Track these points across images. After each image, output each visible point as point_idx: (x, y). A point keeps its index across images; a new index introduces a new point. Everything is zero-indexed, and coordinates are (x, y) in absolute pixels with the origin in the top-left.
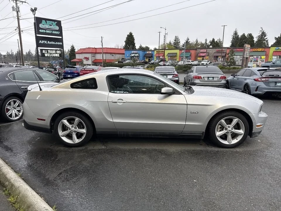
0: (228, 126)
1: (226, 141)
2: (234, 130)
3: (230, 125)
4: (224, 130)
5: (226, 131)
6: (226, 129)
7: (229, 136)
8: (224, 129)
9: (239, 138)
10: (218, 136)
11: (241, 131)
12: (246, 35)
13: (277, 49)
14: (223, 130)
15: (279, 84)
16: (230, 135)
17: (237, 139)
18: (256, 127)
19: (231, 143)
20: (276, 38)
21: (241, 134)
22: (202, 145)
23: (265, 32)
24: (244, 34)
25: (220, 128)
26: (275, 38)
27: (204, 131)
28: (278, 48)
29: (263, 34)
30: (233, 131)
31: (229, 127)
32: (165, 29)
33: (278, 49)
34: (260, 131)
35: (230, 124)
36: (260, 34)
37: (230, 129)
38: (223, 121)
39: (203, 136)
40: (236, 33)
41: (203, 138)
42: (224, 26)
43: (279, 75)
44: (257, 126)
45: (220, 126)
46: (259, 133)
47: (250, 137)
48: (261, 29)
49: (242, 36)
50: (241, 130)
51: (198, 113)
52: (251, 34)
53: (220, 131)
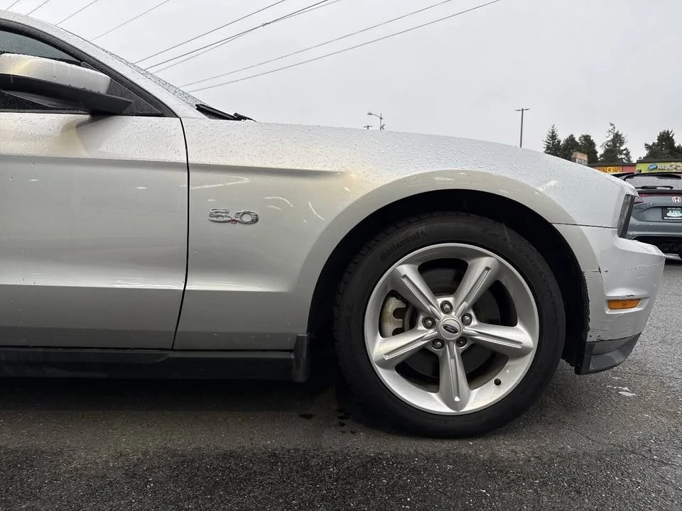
0: (440, 300)
1: (433, 394)
2: (475, 328)
3: (450, 299)
4: (421, 327)
5: (431, 333)
6: (431, 321)
7: (453, 366)
8: (421, 318)
9: (512, 376)
10: (384, 364)
11: (521, 335)
12: (577, 139)
13: (651, 168)
14: (413, 325)
15: (674, 214)
16: (453, 357)
17: (498, 383)
18: (608, 312)
19: (463, 404)
20: (648, 147)
21: (520, 353)
22: (308, 417)
23: (620, 133)
24: (572, 135)
25: (397, 313)
26: (646, 145)
27: (303, 331)
28: (655, 167)
29: (618, 139)
30: (468, 330)
31: (446, 309)
32: (381, 118)
33: (653, 169)
34: (629, 334)
35: (452, 290)
36: (609, 139)
37: (452, 319)
38: (406, 270)
39: (297, 360)
40: (553, 137)
41: (300, 376)
42: (523, 110)
43: (672, 188)
44: (614, 303)
45: (393, 304)
46: (628, 344)
47: (578, 372)
48: (612, 127)
49: (567, 141)
50: (519, 326)
51: (255, 220)
52: (588, 136)
53: (397, 332)
